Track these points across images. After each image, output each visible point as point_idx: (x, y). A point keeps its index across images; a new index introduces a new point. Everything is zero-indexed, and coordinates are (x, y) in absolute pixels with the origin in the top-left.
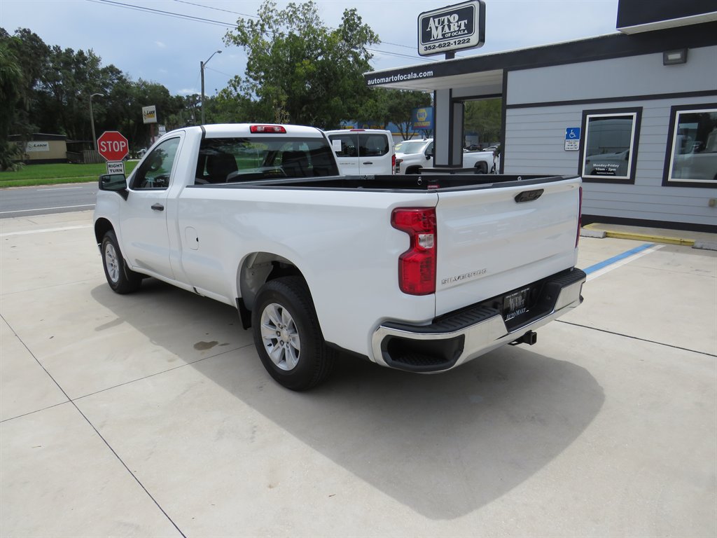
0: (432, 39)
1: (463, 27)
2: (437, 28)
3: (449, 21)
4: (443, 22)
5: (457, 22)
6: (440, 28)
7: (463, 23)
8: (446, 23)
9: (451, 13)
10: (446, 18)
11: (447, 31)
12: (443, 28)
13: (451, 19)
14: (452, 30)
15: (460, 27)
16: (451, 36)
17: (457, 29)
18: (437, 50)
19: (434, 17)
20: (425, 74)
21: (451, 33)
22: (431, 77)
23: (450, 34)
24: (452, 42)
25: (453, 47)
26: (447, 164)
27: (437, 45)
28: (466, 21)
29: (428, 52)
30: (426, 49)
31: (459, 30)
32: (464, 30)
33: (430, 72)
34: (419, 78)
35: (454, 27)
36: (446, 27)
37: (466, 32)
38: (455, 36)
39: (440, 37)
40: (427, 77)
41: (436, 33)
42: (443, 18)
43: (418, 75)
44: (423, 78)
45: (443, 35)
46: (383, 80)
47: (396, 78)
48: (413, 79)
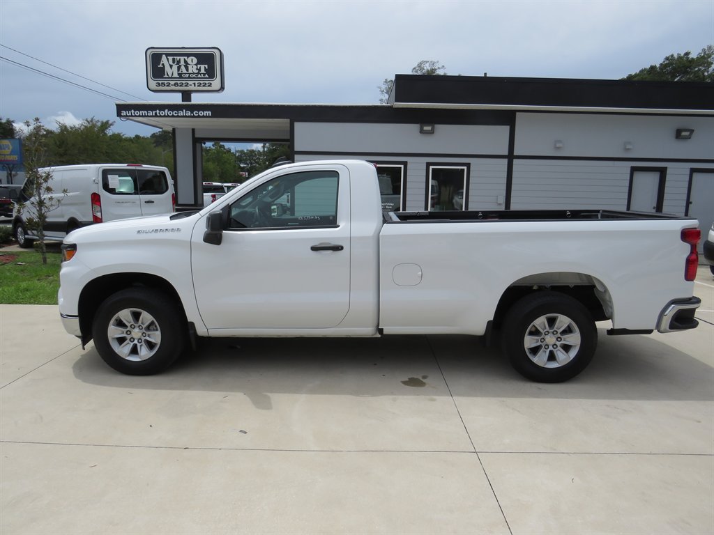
0: (166, 76)
1: (203, 71)
2: (171, 66)
3: (185, 62)
4: (179, 62)
5: (196, 65)
6: (175, 67)
7: (203, 67)
8: (182, 63)
9: (188, 55)
10: (182, 59)
11: (185, 71)
12: (179, 68)
13: (189, 60)
14: (190, 71)
15: (199, 70)
16: (189, 77)
17: (197, 71)
18: (173, 88)
19: (167, 55)
20: (201, 113)
21: (190, 74)
22: (209, 117)
23: (187, 76)
24: (190, 83)
25: (192, 88)
26: (193, 203)
27: (172, 83)
28: (206, 66)
29: (161, 88)
30: (159, 85)
31: (198, 73)
32: (204, 74)
33: (207, 112)
34: (194, 117)
35: (193, 69)
36: (183, 68)
37: (207, 76)
38: (194, 78)
39: (176, 75)
40: (203, 116)
41: (171, 71)
42: (178, 58)
43: (192, 112)
44: (199, 116)
45: (180, 75)
46: (144, 112)
47: (162, 113)
48: (186, 116)
